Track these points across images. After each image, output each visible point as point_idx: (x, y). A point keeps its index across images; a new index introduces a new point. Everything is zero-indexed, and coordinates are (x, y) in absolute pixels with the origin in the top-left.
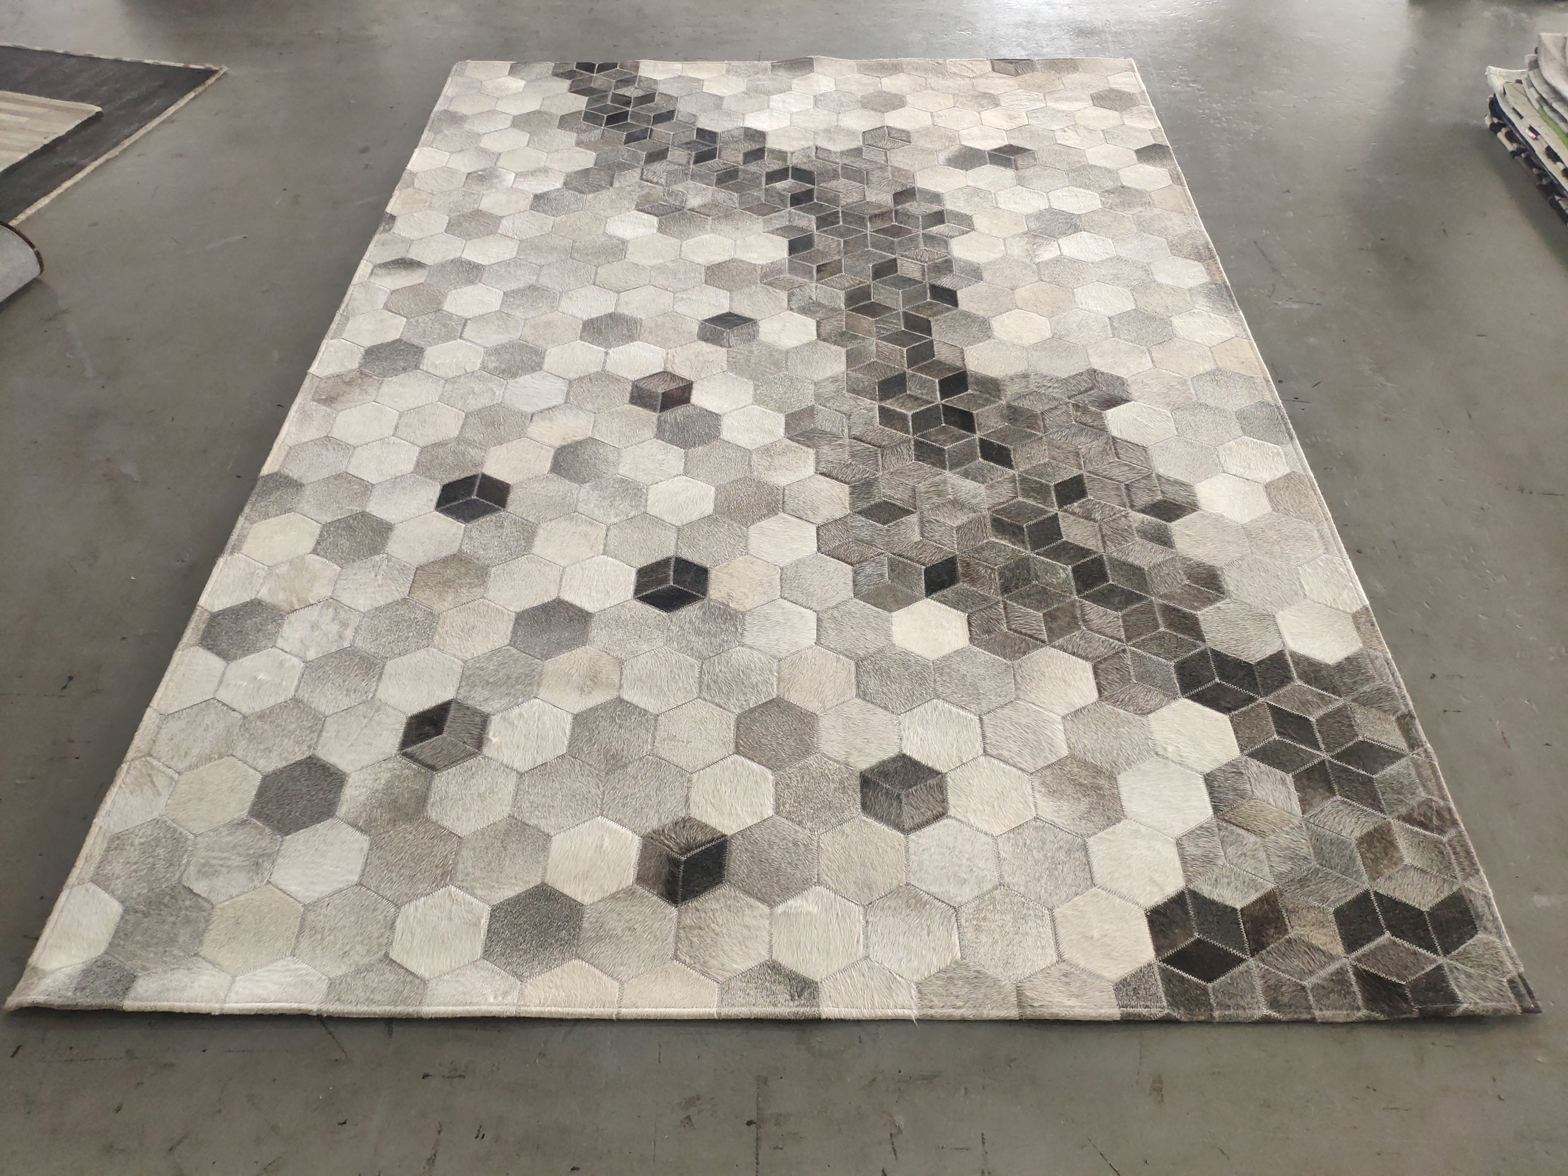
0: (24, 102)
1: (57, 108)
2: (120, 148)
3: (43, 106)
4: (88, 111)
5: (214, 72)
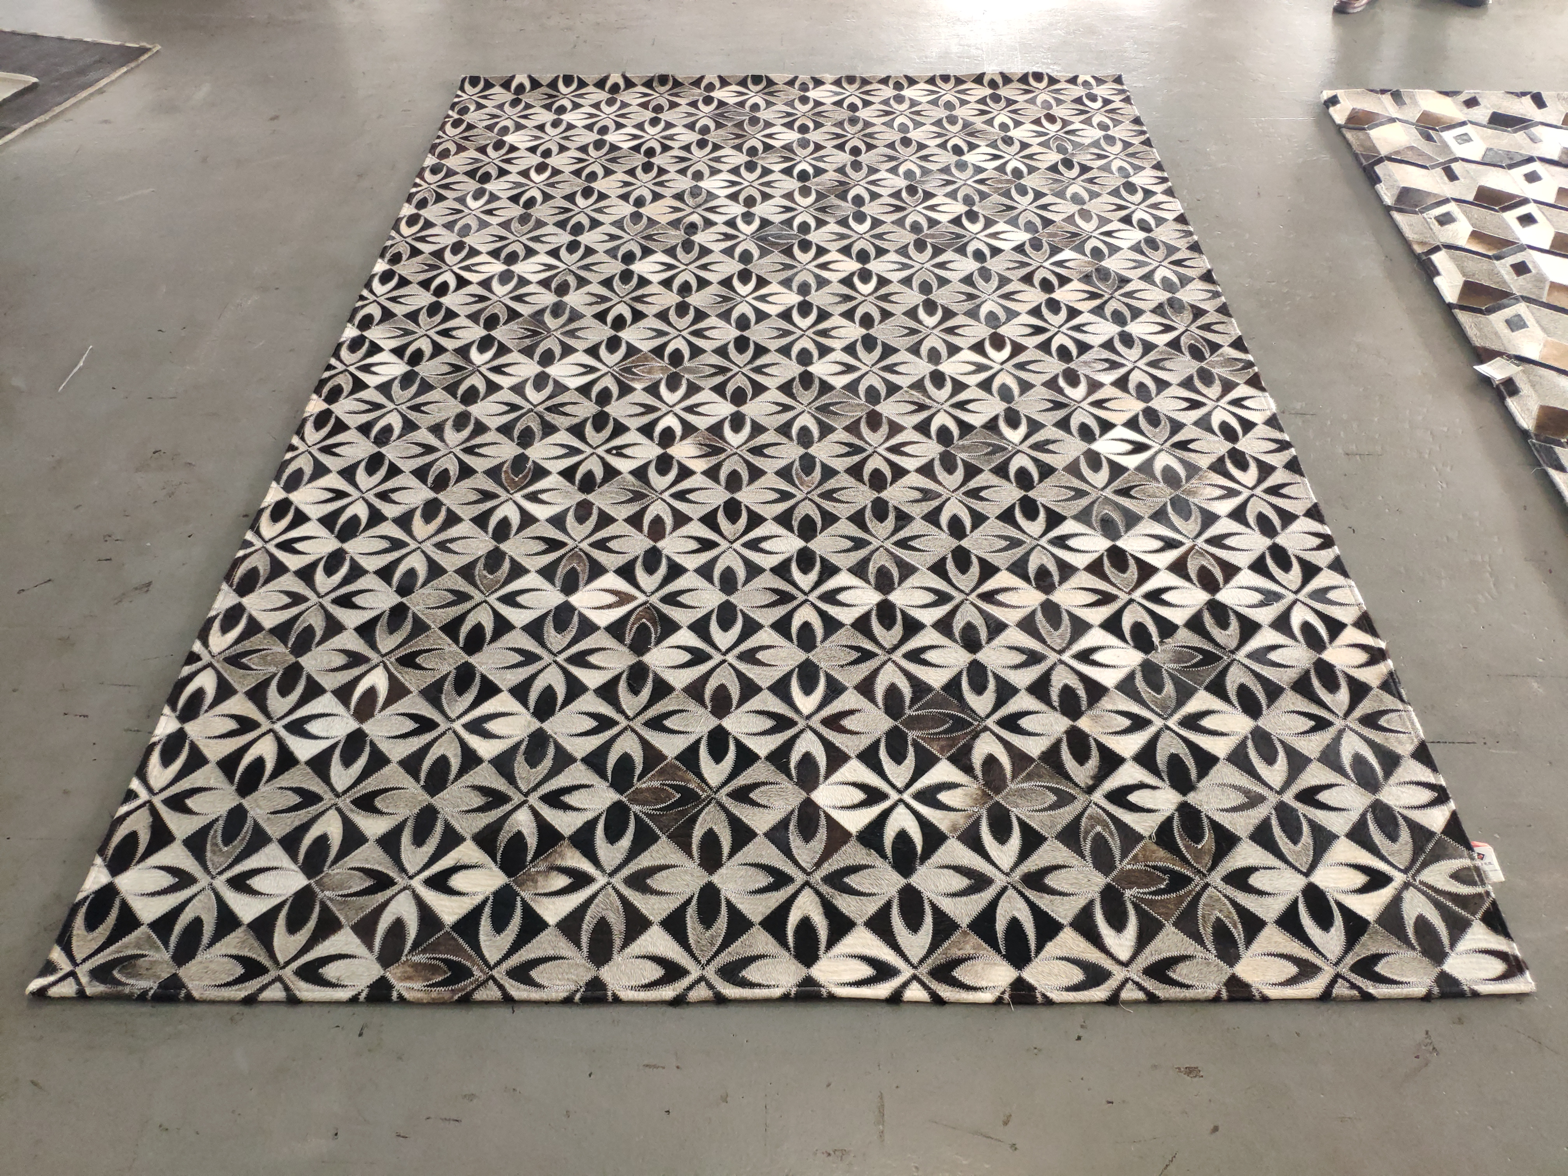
4: (25, 82)
5: (148, 50)
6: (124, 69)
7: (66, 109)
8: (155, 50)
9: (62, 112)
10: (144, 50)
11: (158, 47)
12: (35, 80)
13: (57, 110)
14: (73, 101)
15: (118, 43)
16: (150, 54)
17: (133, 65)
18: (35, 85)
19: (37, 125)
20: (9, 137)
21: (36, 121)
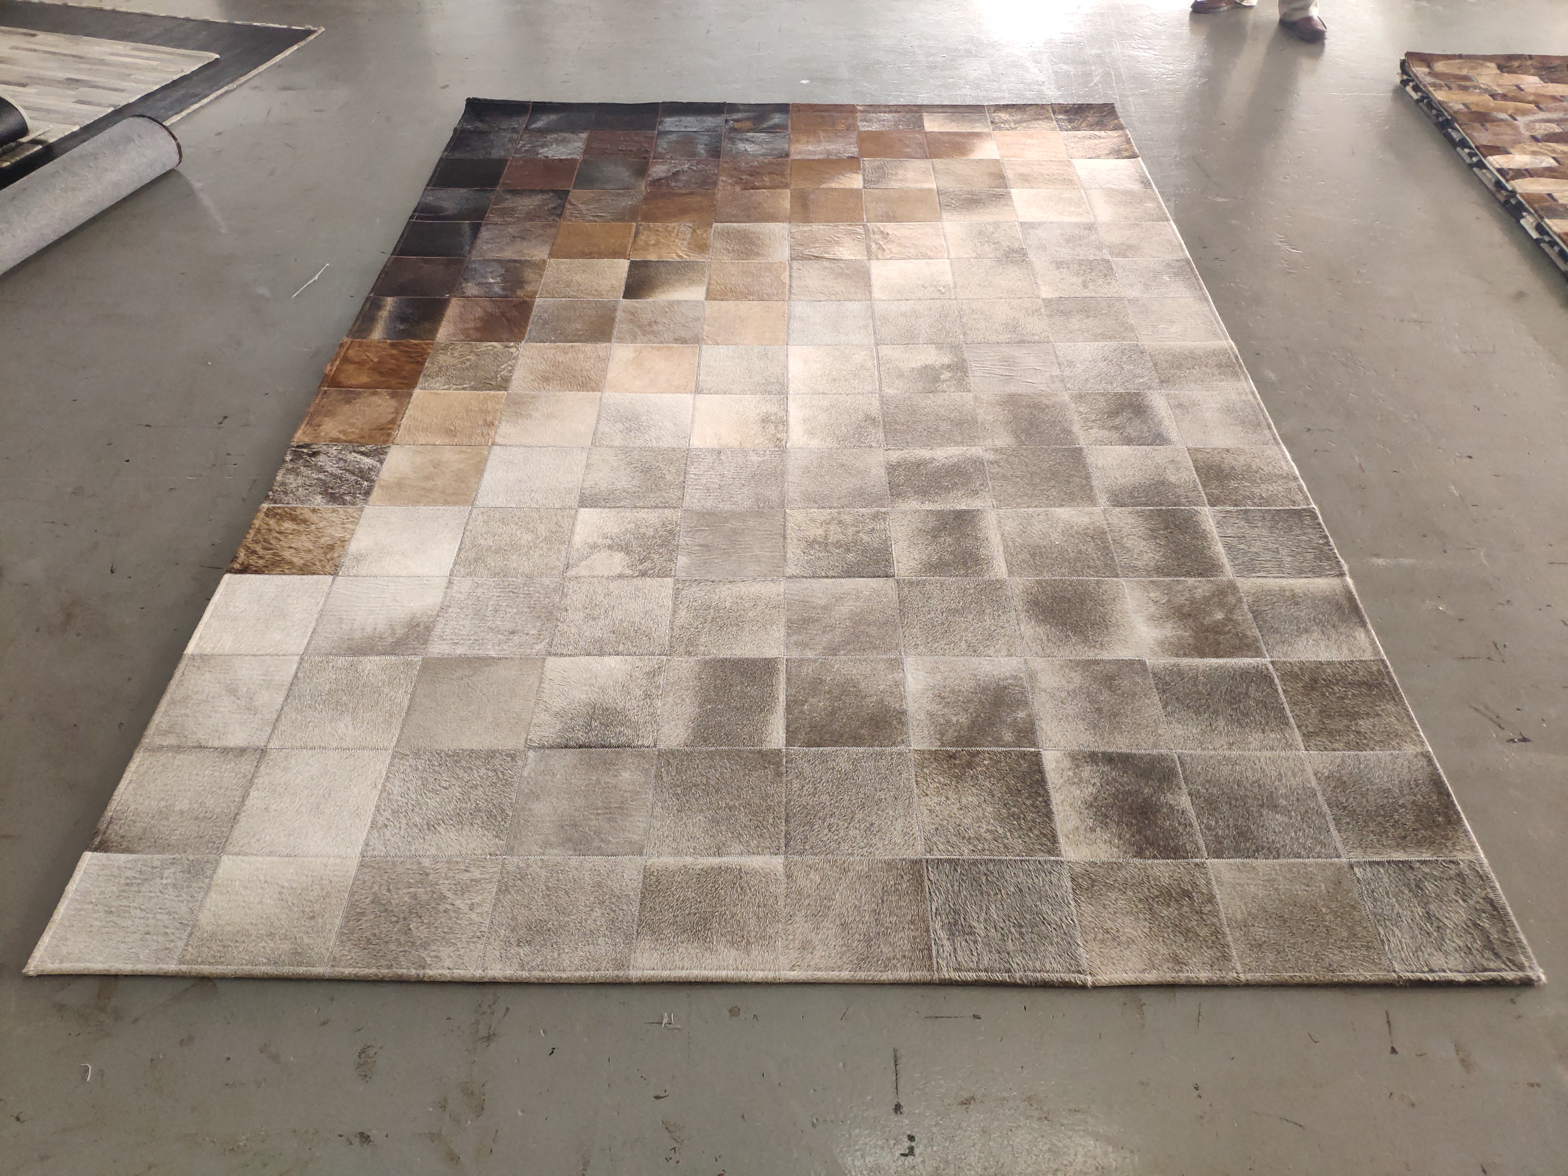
0: (154, 51)
1: (183, 55)
2: (238, 82)
3: (171, 54)
4: (209, 58)
5: (314, 32)
6: (295, 47)
7: (249, 80)
8: (320, 32)
9: (246, 82)
10: (310, 33)
11: (323, 29)
12: (218, 56)
13: (243, 79)
14: (255, 72)
15: (285, 27)
16: (316, 35)
17: (302, 43)
18: (217, 59)
19: (227, 92)
20: (205, 101)
21: (226, 88)
